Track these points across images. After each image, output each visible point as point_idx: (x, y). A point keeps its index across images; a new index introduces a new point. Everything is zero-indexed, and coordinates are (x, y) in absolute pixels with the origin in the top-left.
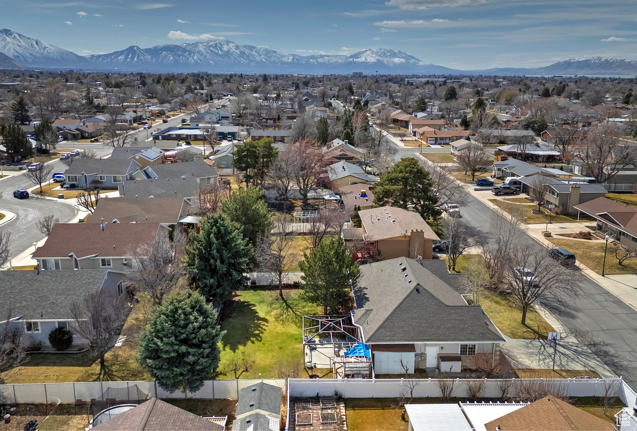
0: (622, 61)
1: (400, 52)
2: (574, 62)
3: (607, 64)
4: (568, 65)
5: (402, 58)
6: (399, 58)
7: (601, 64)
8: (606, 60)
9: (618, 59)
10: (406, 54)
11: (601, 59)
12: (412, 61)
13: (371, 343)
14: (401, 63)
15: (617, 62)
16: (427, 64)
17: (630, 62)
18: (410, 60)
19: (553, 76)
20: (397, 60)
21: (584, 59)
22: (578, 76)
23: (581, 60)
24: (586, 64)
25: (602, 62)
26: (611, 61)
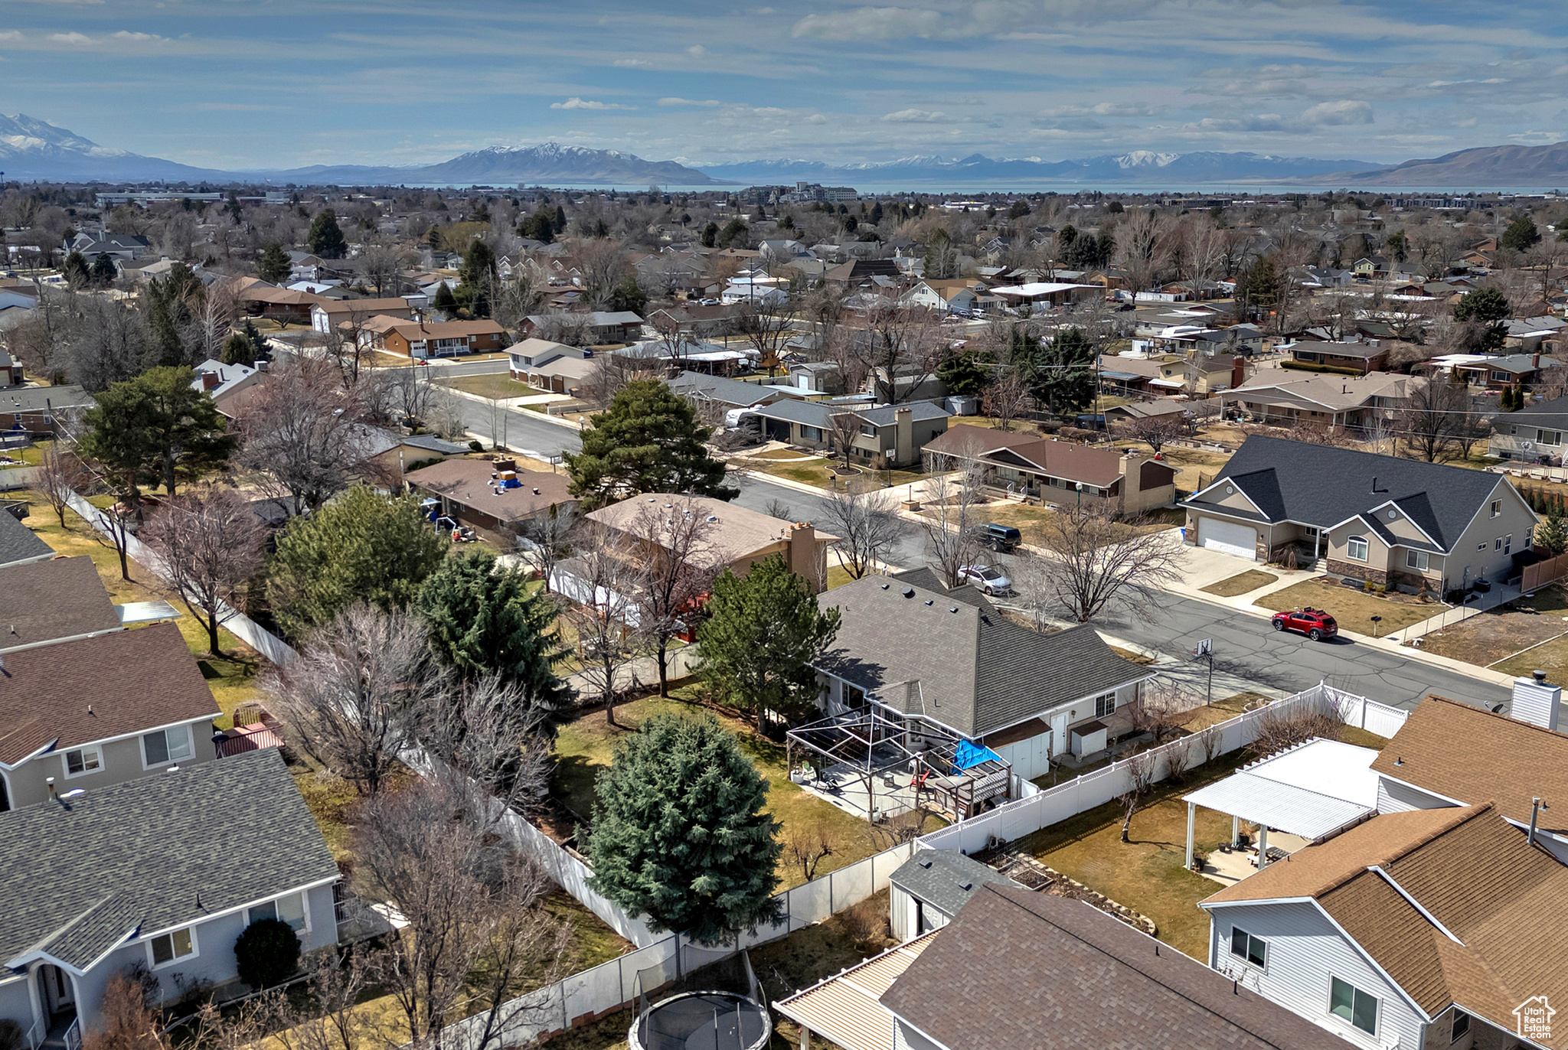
0: (602, 153)
1: (24, 119)
2: (502, 155)
3: (574, 160)
4: (489, 159)
5: (34, 134)
6: (22, 133)
7: (560, 160)
8: (570, 151)
9: (596, 148)
10: (44, 124)
11: (558, 149)
12: (68, 144)
13: (982, 735)
14: (34, 149)
15: (593, 155)
16: (117, 153)
17: (618, 156)
18: (59, 140)
19: (471, 186)
20: (17, 141)
21: (523, 147)
22: (527, 186)
23: (515, 149)
24: (526, 159)
25: (561, 154)
26: (580, 153)
